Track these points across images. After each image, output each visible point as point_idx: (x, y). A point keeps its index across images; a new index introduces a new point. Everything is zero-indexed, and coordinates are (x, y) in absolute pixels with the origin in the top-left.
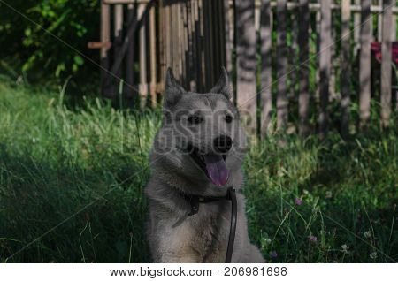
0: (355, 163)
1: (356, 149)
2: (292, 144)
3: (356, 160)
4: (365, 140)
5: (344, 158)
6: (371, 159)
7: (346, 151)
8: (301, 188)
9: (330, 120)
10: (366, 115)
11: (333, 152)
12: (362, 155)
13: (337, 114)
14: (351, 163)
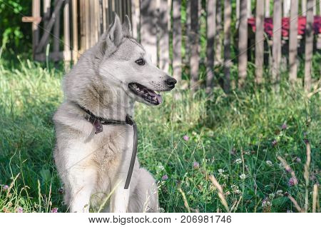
0: (234, 111)
1: (235, 101)
2: (184, 96)
3: (235, 109)
4: (242, 93)
5: (226, 108)
6: (246, 108)
7: (227, 102)
8: (190, 131)
9: (215, 78)
10: (244, 74)
11: (217, 103)
12: (240, 105)
13: (222, 75)
14: (231, 112)
